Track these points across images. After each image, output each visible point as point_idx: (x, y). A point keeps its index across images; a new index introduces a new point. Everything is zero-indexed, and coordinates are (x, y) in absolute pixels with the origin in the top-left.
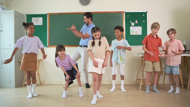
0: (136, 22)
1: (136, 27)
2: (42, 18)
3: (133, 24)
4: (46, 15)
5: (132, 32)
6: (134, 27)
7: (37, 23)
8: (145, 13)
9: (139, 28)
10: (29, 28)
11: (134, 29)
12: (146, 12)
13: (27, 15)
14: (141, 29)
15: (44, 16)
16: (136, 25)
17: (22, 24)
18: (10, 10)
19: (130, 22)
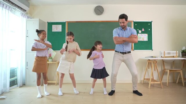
0: (143, 30)
1: (143, 34)
2: (61, 25)
3: (140, 32)
4: (65, 23)
5: (140, 39)
6: (141, 34)
7: (57, 29)
8: (151, 23)
9: (145, 35)
10: (42, 33)
11: (141, 36)
12: (151, 21)
13: (48, 22)
14: (147, 36)
15: (63, 24)
16: (142, 33)
17: (36, 31)
18: (33, 19)
19: (138, 30)
